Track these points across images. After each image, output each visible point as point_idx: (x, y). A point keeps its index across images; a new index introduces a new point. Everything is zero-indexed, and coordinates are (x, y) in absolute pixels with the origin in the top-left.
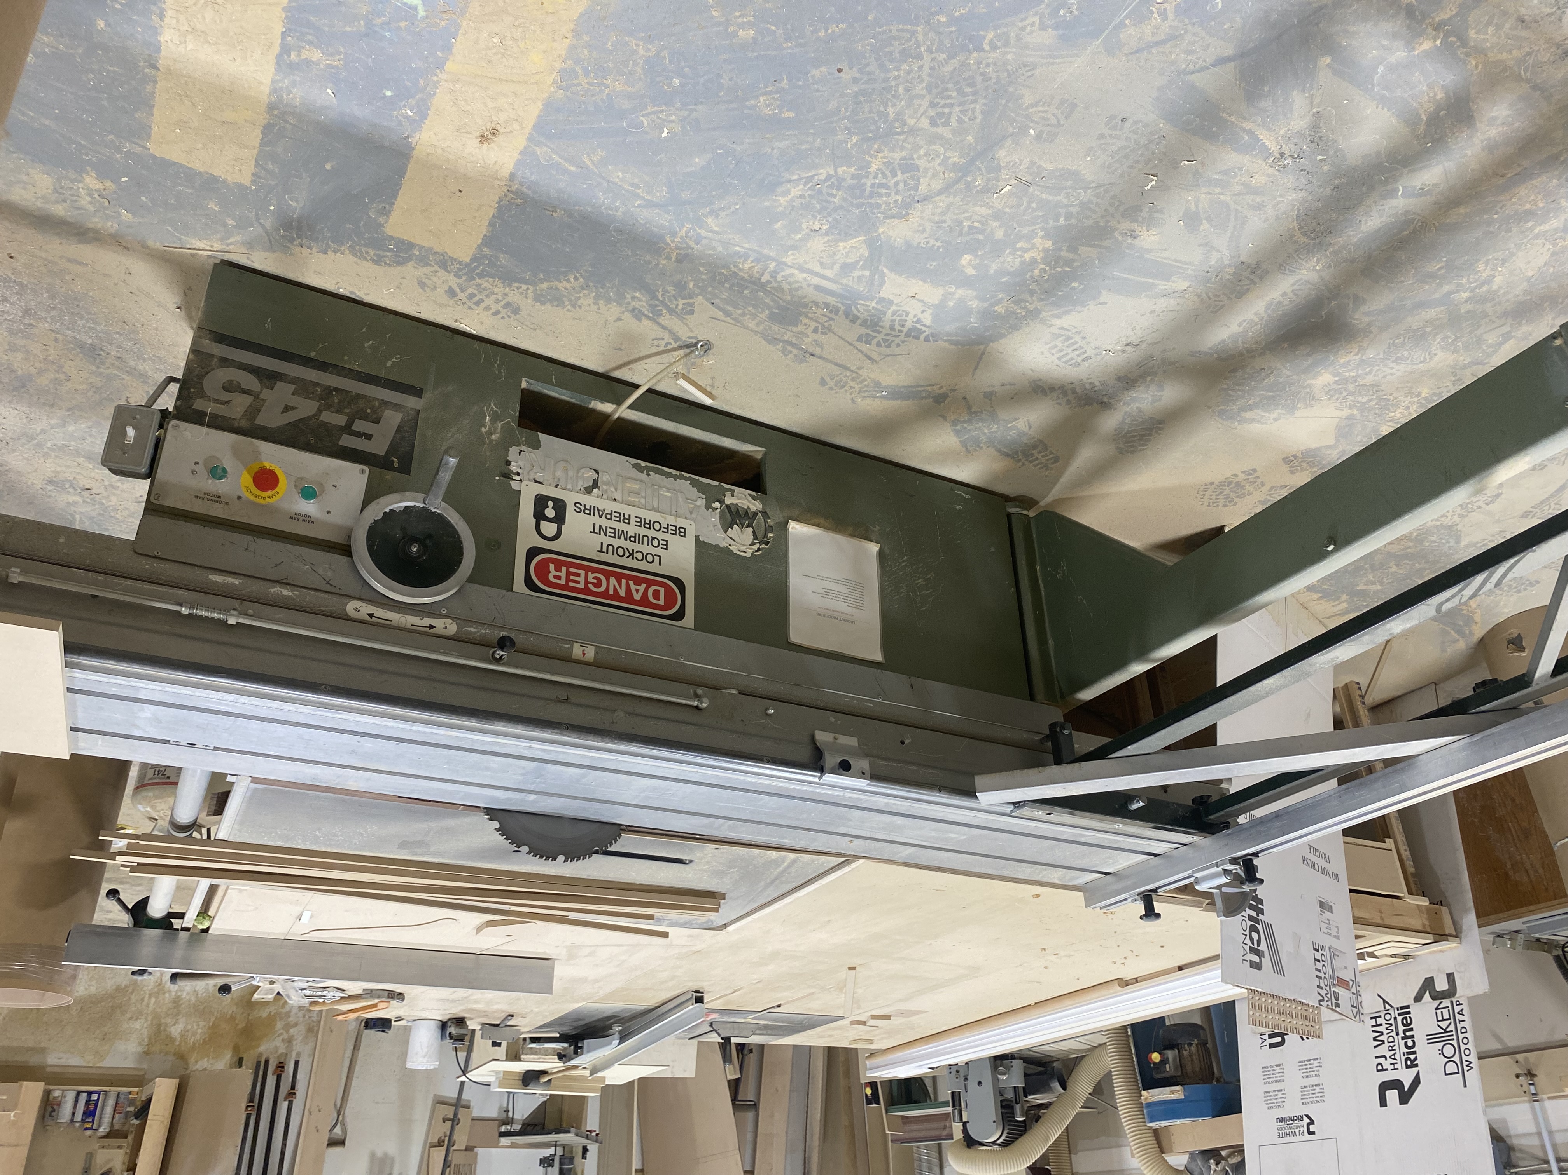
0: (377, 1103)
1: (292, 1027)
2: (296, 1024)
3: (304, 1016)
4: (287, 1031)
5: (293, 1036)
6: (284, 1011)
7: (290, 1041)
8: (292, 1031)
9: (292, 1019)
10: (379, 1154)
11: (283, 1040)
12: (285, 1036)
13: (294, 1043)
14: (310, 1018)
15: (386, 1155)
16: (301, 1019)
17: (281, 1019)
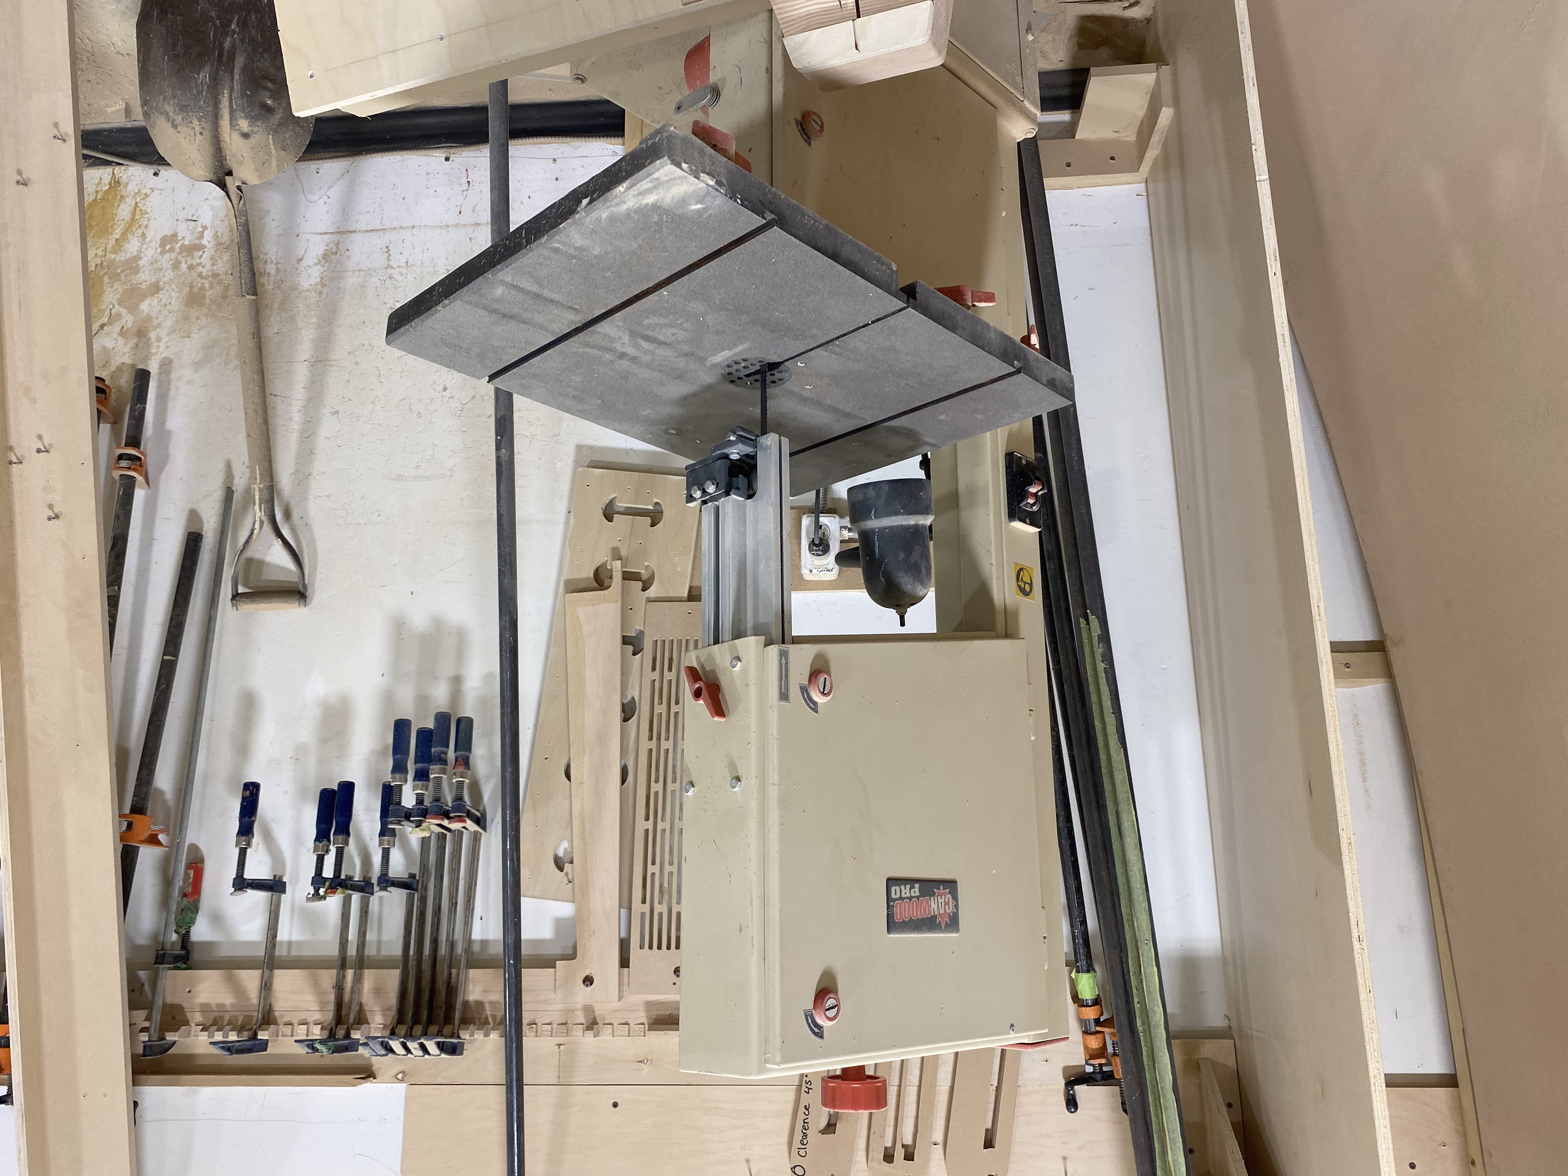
0: (400, 478)
1: (144, 296)
2: (156, 288)
3: (176, 265)
4: (133, 308)
5: (148, 319)
6: (121, 257)
7: (141, 333)
8: (144, 306)
9: (145, 277)
10: (419, 620)
11: (123, 333)
12: (128, 320)
13: (153, 335)
14: (191, 267)
15: (438, 624)
16: (169, 274)
17: (115, 278)
